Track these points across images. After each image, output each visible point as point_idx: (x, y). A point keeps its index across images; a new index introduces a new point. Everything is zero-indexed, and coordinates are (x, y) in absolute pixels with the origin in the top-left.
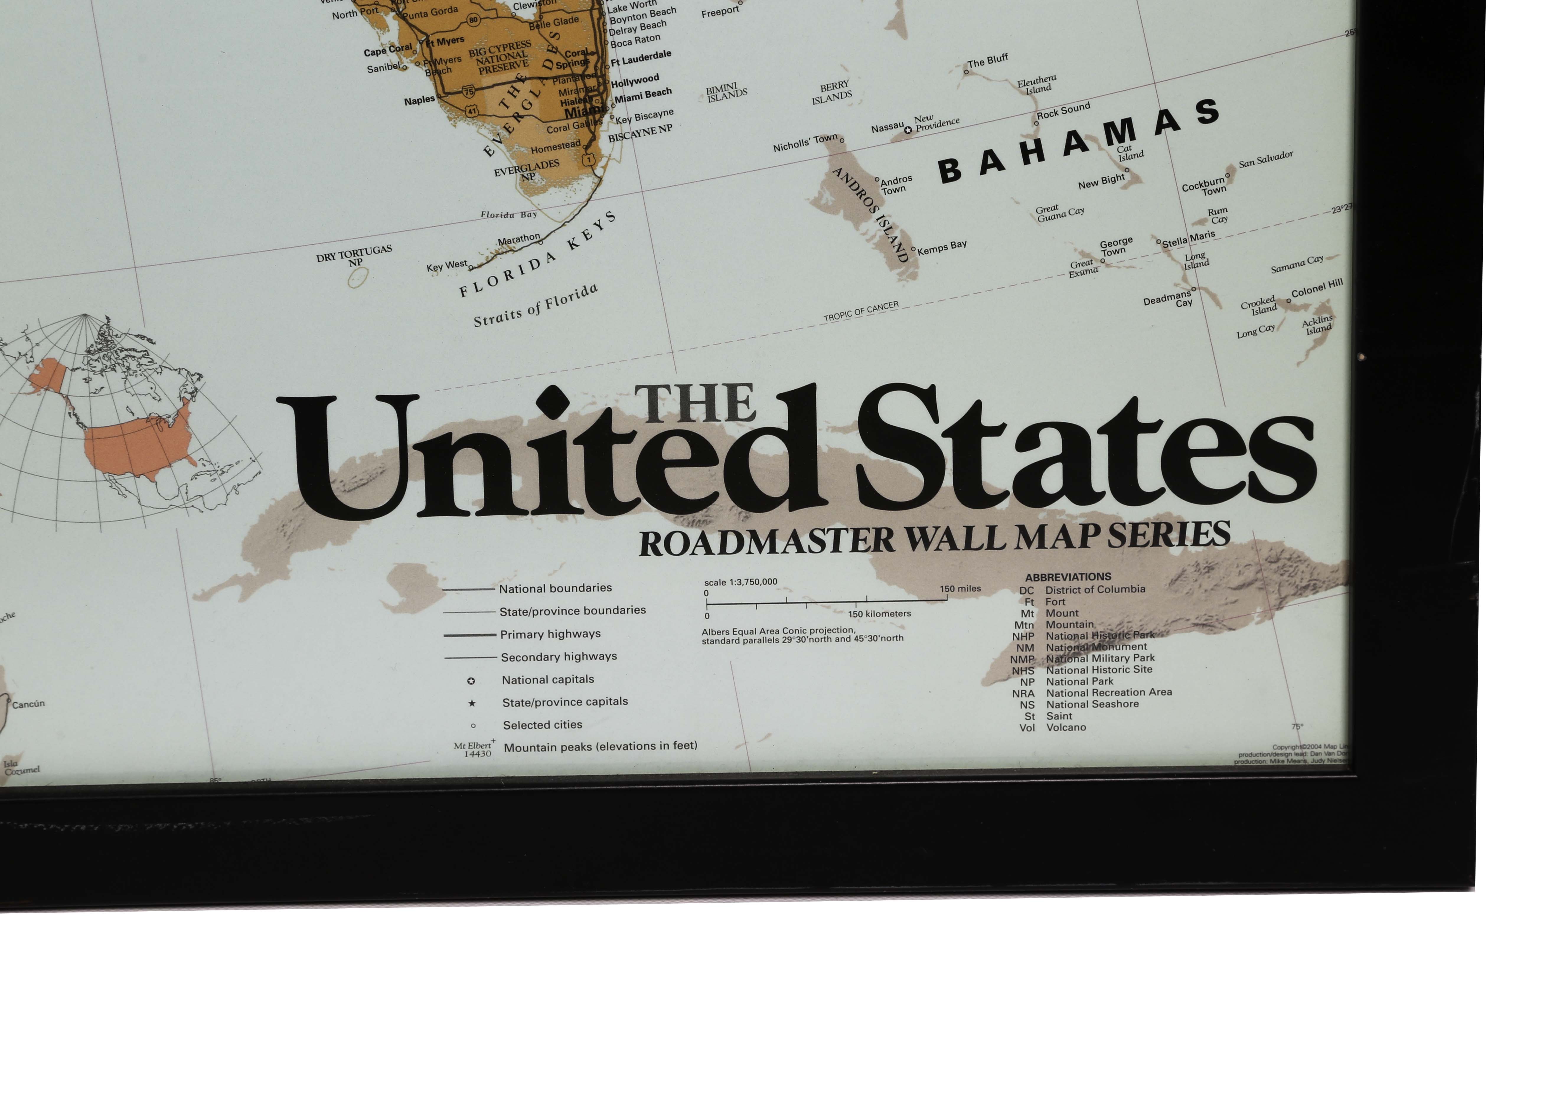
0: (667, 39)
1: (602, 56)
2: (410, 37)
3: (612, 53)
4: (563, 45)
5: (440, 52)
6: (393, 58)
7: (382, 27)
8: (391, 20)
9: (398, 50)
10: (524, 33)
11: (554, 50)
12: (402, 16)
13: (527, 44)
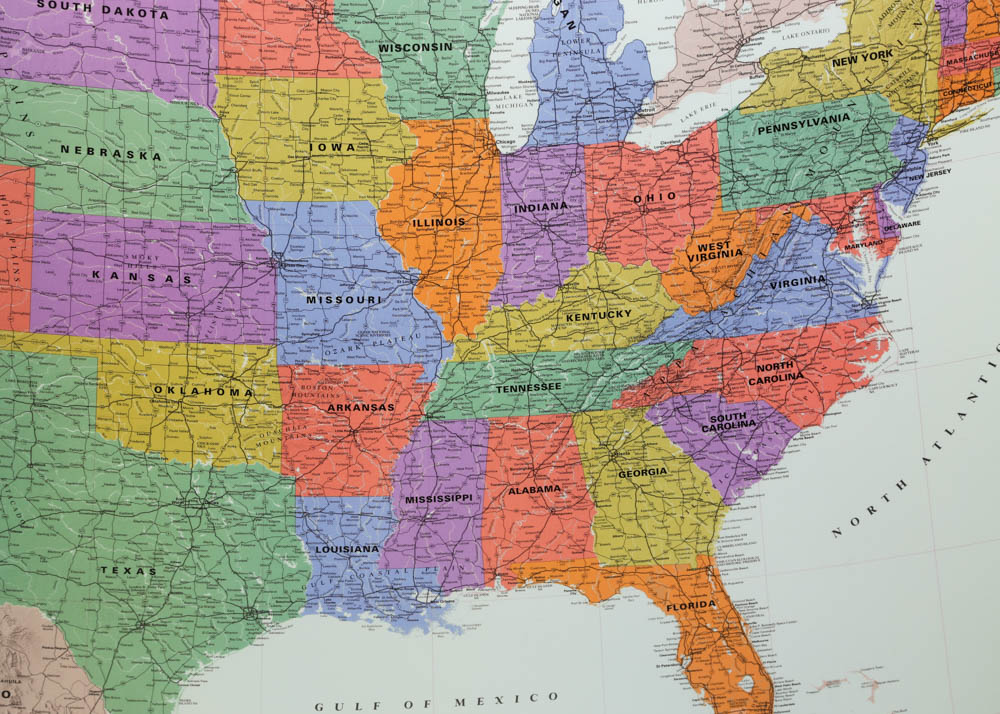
0: (794, 699)
1: (772, 704)
2: (708, 696)
3: (775, 703)
4: (759, 700)
5: (717, 701)
6: (702, 702)
7: (700, 693)
8: (703, 691)
9: (703, 699)
10: (747, 696)
11: (755, 701)
12: (706, 689)
13: (747, 699)
